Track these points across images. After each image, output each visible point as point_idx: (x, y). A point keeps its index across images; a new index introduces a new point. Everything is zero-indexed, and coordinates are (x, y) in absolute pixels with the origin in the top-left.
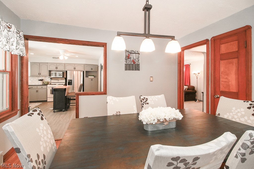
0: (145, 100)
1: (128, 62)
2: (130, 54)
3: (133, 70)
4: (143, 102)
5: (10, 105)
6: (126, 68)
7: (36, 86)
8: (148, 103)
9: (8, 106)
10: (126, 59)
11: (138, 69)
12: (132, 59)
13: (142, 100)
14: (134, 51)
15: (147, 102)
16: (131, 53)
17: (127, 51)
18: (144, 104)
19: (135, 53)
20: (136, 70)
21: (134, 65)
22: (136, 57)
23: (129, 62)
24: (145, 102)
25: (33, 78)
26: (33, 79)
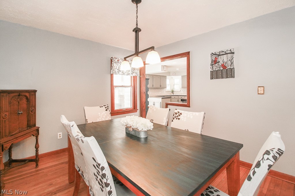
0: (178, 115)
1: (214, 68)
2: (217, 57)
3: (222, 78)
4: (175, 116)
5: (133, 106)
6: (212, 77)
7: (178, 96)
8: (179, 119)
9: (132, 106)
10: (212, 65)
11: (232, 76)
12: (221, 63)
13: (175, 114)
14: (225, 51)
15: (179, 117)
16: (219, 55)
17: (214, 54)
18: (175, 119)
19: (226, 54)
20: (227, 77)
21: (225, 71)
22: (228, 58)
23: (216, 68)
24: (177, 116)
25: (184, 89)
26: (184, 91)
